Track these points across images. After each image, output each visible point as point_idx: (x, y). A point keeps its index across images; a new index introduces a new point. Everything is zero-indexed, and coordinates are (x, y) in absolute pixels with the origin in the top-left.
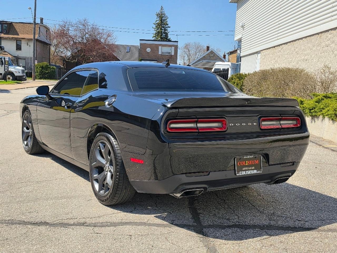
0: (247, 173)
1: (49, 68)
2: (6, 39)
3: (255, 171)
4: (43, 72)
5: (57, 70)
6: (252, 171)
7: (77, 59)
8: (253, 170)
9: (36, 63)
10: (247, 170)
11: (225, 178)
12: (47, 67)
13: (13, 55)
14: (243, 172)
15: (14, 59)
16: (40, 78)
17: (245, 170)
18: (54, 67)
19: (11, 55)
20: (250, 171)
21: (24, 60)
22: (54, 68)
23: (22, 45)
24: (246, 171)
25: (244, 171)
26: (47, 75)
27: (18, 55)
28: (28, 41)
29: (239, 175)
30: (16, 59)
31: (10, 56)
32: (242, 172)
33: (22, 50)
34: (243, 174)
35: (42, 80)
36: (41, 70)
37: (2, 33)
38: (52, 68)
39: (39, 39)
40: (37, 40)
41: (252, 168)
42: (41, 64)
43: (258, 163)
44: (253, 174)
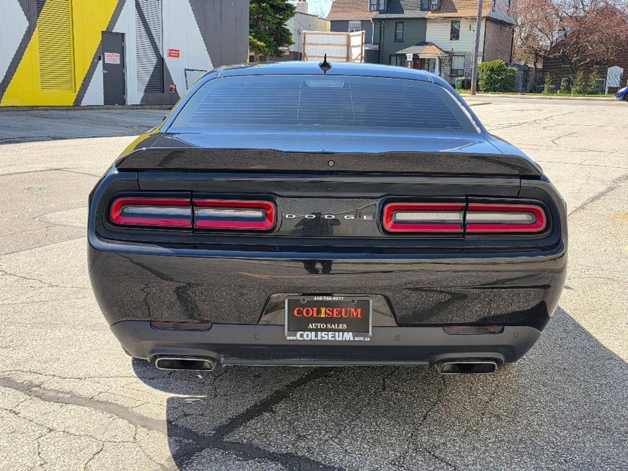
0: (322, 337)
1: (504, 70)
2: (434, 20)
3: (349, 336)
4: (491, 78)
5: (520, 74)
6: (337, 333)
7: (561, 51)
8: (343, 331)
9: (480, 62)
10: (322, 330)
11: (253, 343)
12: (500, 70)
13: (445, 50)
14: (309, 333)
15: (446, 57)
16: (486, 91)
17: (316, 330)
18: (514, 68)
19: (440, 49)
20: (330, 333)
21: (463, 57)
22: (514, 70)
23: (461, 29)
24: (319, 333)
25: (311, 330)
26: (499, 84)
27: (452, 49)
28: (472, 21)
29: (293, 340)
30: (449, 56)
31: (439, 52)
32: (306, 333)
33: (460, 39)
34: (309, 338)
35: (489, 94)
36: (490, 76)
37: (429, 11)
38: (510, 70)
39: (493, 16)
40: (488, 19)
41: (338, 326)
42: (489, 64)
43: (359, 316)
44: (342, 341)
